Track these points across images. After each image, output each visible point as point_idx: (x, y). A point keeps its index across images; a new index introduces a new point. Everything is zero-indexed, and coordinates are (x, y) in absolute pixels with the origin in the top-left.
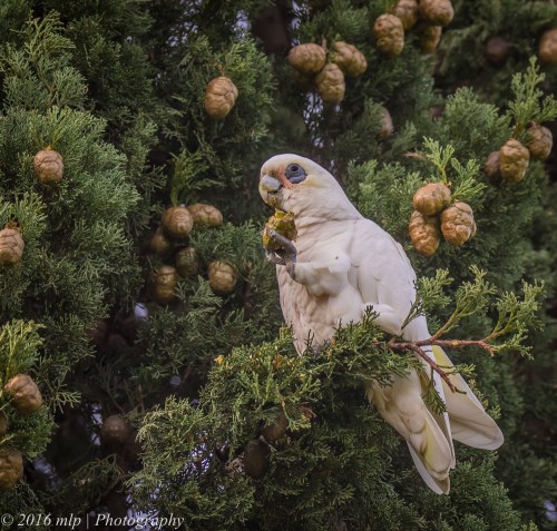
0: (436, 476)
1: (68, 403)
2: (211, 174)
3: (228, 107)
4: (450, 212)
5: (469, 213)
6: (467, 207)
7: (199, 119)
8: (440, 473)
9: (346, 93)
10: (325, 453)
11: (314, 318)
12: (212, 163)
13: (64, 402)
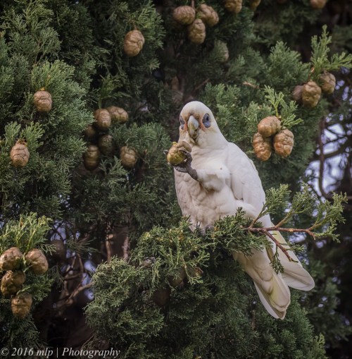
0: (278, 308)
1: (49, 252)
2: (123, 89)
3: (139, 50)
4: (281, 136)
5: (291, 137)
6: (290, 133)
7: (119, 55)
8: (281, 307)
9: (206, 38)
10: (207, 294)
11: (203, 202)
12: (124, 82)
13: (47, 251)
